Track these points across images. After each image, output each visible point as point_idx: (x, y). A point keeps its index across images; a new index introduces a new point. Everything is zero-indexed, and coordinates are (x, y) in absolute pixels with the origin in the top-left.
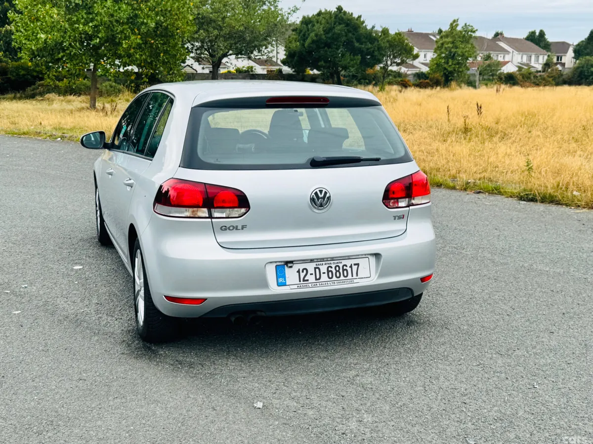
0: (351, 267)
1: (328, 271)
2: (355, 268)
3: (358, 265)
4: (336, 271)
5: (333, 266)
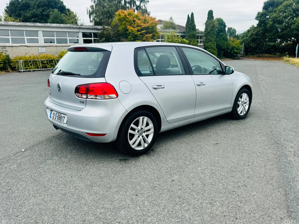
0: (63, 117)
1: (58, 117)
2: (64, 118)
3: (64, 117)
4: (60, 117)
5: (59, 115)
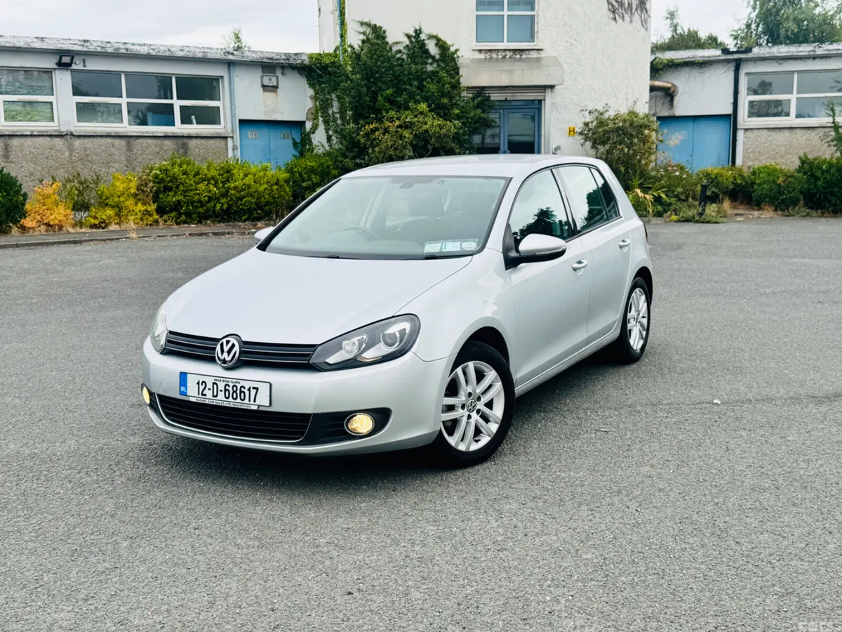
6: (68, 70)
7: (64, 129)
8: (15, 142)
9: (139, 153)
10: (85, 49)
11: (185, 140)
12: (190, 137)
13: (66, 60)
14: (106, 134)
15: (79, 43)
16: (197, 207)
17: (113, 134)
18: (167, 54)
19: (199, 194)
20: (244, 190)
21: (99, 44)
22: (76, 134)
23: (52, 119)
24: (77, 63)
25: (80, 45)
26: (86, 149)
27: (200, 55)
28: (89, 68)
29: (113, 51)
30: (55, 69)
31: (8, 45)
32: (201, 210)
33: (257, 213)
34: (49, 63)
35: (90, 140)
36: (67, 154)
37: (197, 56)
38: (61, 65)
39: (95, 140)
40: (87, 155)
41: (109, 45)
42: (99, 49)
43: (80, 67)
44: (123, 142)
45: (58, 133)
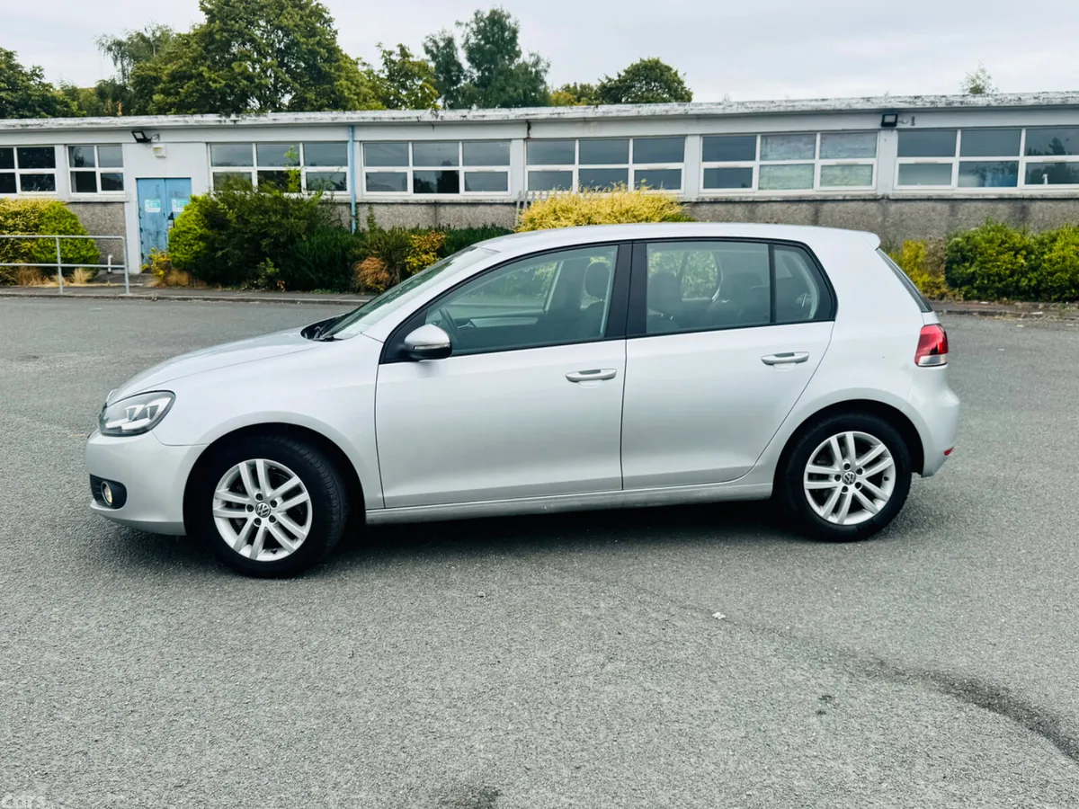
6: (892, 130)
7: (880, 193)
8: (826, 207)
9: (964, 217)
10: (912, 106)
11: (1025, 203)
12: (1032, 199)
13: (890, 119)
14: (926, 197)
15: (909, 100)
16: (994, 282)
17: (934, 197)
18: (1017, 103)
19: (998, 266)
20: (1058, 263)
21: (932, 99)
22: (891, 197)
23: (871, 183)
24: (905, 121)
25: (910, 103)
26: (902, 214)
27: (1058, 102)
28: (916, 126)
29: (944, 106)
30: (879, 130)
31: (828, 108)
32: (997, 285)
33: (1071, 292)
34: (874, 123)
35: (910, 204)
36: (879, 220)
37: (1054, 103)
38: (886, 125)
39: (914, 204)
40: (902, 221)
41: (944, 99)
42: (928, 105)
43: (908, 126)
44: (945, 207)
45: (872, 198)
